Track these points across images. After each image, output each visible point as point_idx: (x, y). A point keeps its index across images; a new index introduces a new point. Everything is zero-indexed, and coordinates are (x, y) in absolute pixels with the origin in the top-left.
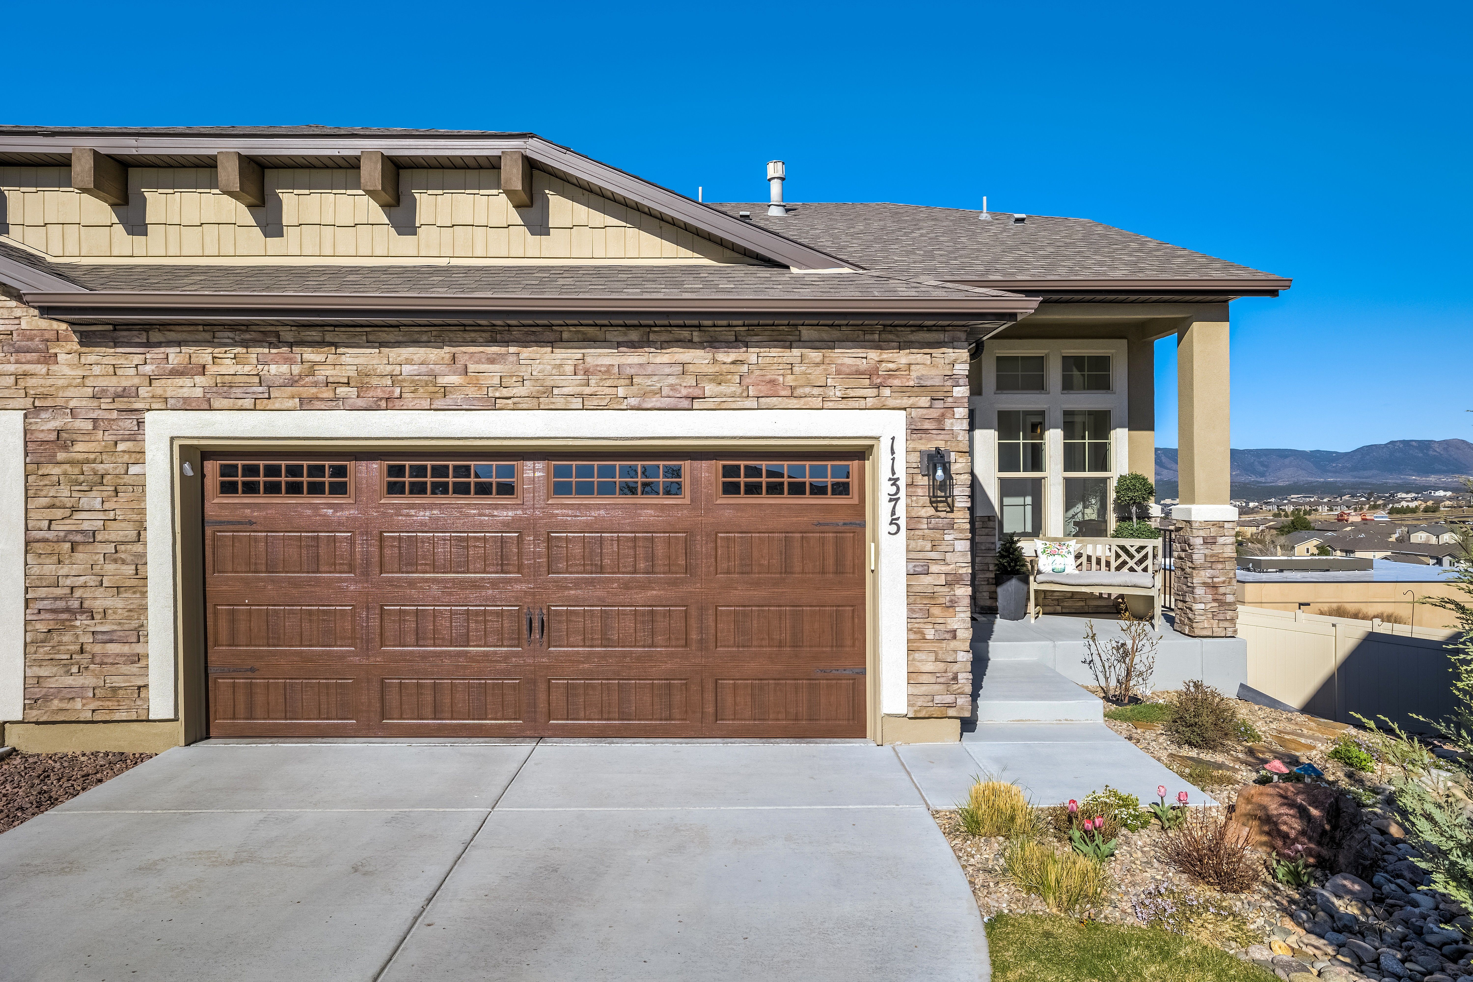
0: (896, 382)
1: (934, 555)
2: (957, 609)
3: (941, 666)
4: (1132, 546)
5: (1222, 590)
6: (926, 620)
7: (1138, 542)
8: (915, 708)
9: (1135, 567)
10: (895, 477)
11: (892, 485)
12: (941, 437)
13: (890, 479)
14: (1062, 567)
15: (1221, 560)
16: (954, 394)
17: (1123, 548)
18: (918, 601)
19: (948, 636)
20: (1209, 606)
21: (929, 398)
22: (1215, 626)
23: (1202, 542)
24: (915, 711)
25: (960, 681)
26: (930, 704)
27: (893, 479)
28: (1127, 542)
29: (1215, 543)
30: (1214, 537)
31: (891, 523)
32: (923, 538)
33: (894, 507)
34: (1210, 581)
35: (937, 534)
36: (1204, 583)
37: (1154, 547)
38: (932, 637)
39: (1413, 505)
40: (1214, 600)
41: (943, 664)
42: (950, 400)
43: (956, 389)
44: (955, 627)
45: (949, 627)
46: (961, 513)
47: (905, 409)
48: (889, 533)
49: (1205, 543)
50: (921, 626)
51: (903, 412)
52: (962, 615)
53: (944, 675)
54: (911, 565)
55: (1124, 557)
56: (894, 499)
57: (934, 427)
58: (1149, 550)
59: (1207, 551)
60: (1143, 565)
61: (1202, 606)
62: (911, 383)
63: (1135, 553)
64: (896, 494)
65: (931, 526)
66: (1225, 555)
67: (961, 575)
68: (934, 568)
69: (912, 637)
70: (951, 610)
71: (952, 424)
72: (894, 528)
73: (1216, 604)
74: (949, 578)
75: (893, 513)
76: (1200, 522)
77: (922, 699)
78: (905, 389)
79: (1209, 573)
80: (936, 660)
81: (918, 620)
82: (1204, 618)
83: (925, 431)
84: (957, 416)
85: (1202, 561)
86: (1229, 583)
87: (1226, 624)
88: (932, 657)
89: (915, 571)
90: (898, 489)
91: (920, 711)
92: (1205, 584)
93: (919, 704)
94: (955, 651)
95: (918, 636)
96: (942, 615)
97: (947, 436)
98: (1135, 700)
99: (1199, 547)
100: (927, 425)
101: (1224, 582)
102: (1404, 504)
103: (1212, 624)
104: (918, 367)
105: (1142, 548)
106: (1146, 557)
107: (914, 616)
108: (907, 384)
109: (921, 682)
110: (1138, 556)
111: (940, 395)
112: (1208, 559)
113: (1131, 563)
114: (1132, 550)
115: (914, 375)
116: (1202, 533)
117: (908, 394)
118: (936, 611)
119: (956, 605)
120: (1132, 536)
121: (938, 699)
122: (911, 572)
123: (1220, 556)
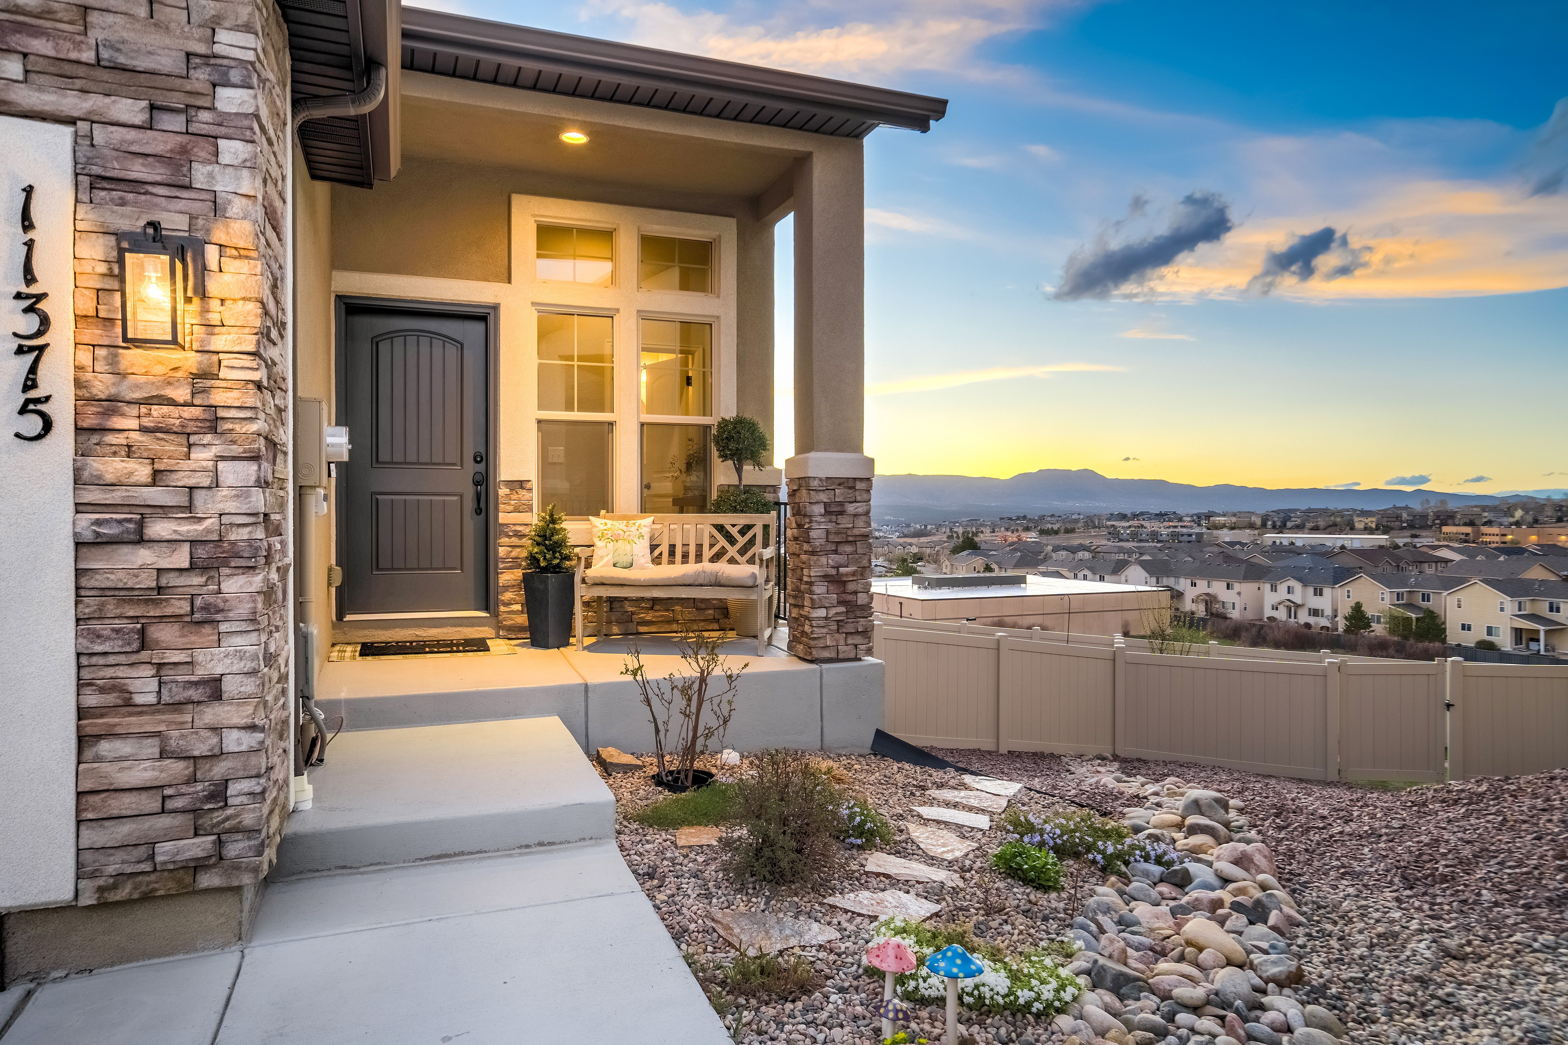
0: (40, 46)
1: (156, 495)
2: (223, 627)
3: (177, 768)
4: (734, 526)
5: (851, 587)
6: (134, 658)
7: (742, 519)
8: (101, 882)
9: (738, 557)
10: (34, 290)
11: (26, 311)
12: (181, 205)
13: (18, 296)
14: (629, 559)
15: (850, 539)
16: (219, 105)
17: (720, 528)
18: (111, 609)
19: (194, 694)
20: (833, 612)
21: (144, 103)
22: (842, 642)
23: (823, 511)
24: (101, 890)
25: (231, 801)
26: (146, 867)
27: (28, 297)
28: (726, 519)
29: (842, 513)
30: (841, 504)
31: (23, 411)
32: (130, 451)
33: (33, 369)
34: (833, 572)
35: (172, 446)
36: (825, 576)
37: (766, 527)
38: (152, 699)
39: (1055, 527)
40: (840, 603)
41: (181, 764)
42: (204, 116)
43: (223, 93)
44: (219, 670)
45: (201, 672)
46: (235, 394)
47: (71, 121)
48: (18, 435)
49: (827, 513)
50: (121, 672)
51: (67, 131)
52: (238, 640)
53: (184, 789)
54: (85, 519)
55: (723, 542)
56: (31, 349)
57: (158, 178)
58: (758, 530)
59: (829, 526)
60: (749, 554)
61: (822, 613)
62: (88, 56)
63: (737, 536)
64: (39, 333)
65: (147, 422)
66: (856, 532)
67: (233, 543)
68: (159, 529)
69: (91, 700)
70: (207, 629)
71: (211, 176)
72: (34, 424)
73: (842, 609)
74: (202, 552)
75: (30, 383)
76: (821, 480)
77: (121, 855)
78: (68, 69)
79: (833, 559)
80: (163, 754)
81: (111, 660)
82: (825, 630)
83: (135, 186)
84: (224, 158)
85: (823, 541)
86: (862, 575)
87: (858, 640)
88: (151, 748)
89: (98, 534)
90: (45, 322)
91: (114, 887)
92: (826, 578)
93: (111, 869)
94: (216, 730)
95: (110, 699)
96: (180, 642)
97: (198, 204)
98: (702, 779)
99: (818, 519)
100: (138, 171)
101: (854, 574)
102: (1050, 526)
103: (837, 641)
104: (110, 18)
105: (749, 527)
106: (752, 542)
107: (99, 648)
108: (73, 55)
109: (116, 812)
110: (742, 541)
111: (176, 100)
112: (832, 538)
113: (732, 551)
114: (734, 532)
115: (95, 35)
116: (823, 497)
117: (79, 83)
118: (164, 633)
119: (219, 617)
120: (735, 510)
121: (165, 851)
122: (88, 536)
123: (849, 533)
